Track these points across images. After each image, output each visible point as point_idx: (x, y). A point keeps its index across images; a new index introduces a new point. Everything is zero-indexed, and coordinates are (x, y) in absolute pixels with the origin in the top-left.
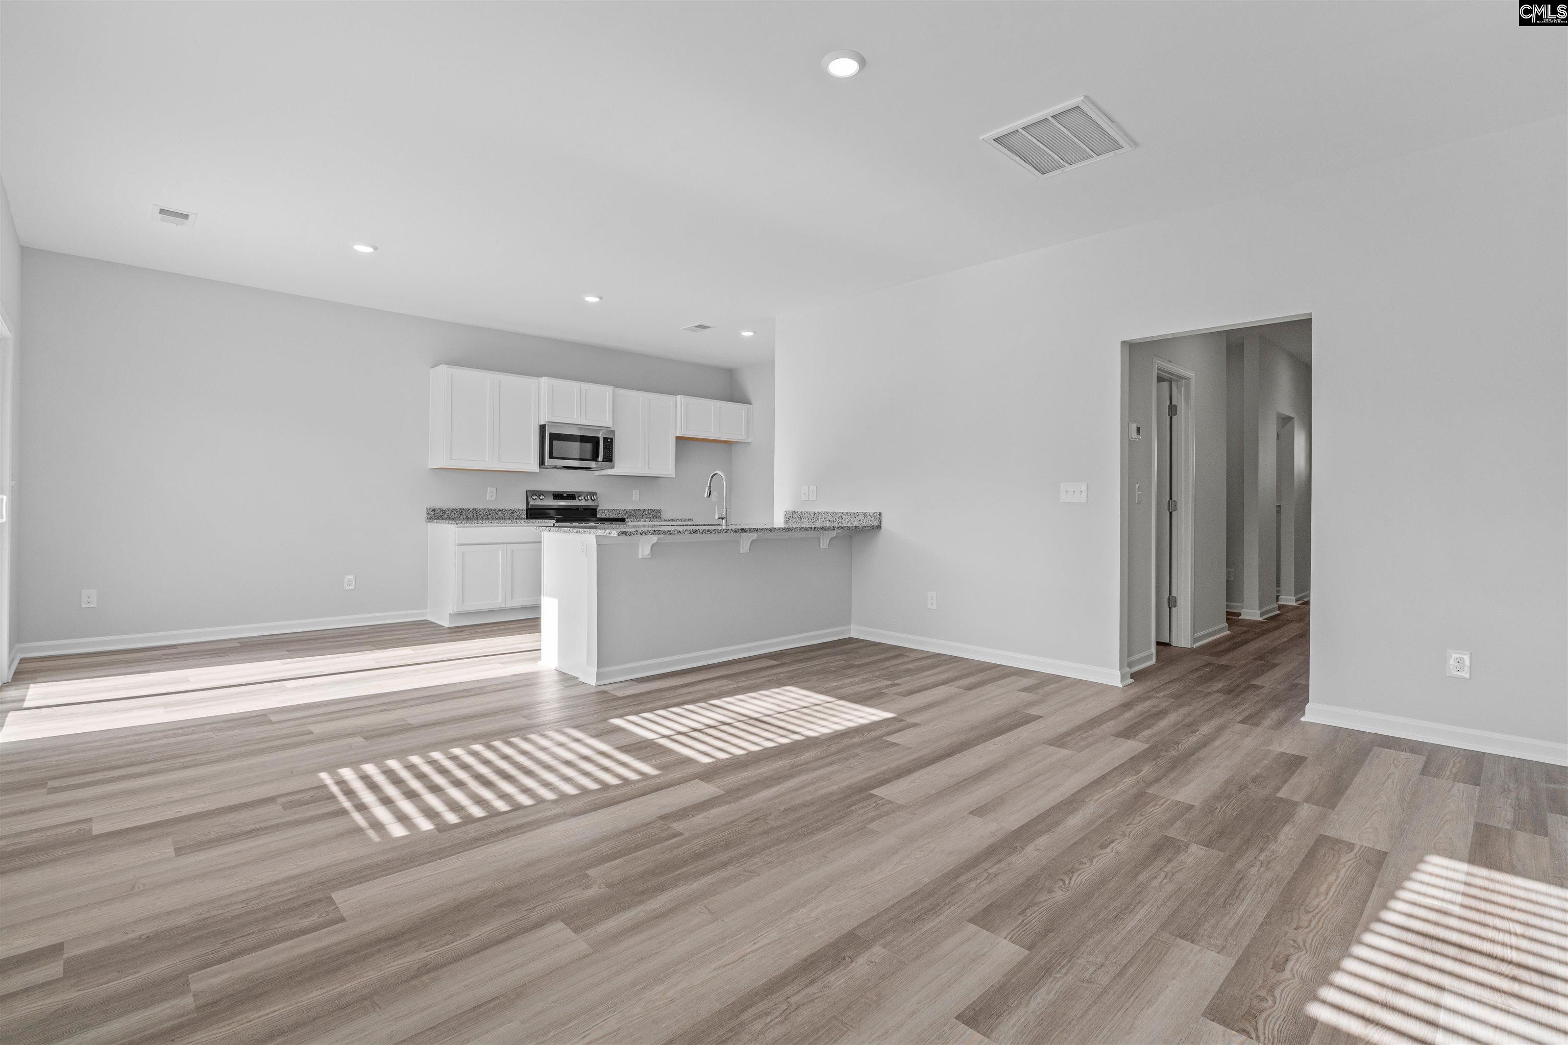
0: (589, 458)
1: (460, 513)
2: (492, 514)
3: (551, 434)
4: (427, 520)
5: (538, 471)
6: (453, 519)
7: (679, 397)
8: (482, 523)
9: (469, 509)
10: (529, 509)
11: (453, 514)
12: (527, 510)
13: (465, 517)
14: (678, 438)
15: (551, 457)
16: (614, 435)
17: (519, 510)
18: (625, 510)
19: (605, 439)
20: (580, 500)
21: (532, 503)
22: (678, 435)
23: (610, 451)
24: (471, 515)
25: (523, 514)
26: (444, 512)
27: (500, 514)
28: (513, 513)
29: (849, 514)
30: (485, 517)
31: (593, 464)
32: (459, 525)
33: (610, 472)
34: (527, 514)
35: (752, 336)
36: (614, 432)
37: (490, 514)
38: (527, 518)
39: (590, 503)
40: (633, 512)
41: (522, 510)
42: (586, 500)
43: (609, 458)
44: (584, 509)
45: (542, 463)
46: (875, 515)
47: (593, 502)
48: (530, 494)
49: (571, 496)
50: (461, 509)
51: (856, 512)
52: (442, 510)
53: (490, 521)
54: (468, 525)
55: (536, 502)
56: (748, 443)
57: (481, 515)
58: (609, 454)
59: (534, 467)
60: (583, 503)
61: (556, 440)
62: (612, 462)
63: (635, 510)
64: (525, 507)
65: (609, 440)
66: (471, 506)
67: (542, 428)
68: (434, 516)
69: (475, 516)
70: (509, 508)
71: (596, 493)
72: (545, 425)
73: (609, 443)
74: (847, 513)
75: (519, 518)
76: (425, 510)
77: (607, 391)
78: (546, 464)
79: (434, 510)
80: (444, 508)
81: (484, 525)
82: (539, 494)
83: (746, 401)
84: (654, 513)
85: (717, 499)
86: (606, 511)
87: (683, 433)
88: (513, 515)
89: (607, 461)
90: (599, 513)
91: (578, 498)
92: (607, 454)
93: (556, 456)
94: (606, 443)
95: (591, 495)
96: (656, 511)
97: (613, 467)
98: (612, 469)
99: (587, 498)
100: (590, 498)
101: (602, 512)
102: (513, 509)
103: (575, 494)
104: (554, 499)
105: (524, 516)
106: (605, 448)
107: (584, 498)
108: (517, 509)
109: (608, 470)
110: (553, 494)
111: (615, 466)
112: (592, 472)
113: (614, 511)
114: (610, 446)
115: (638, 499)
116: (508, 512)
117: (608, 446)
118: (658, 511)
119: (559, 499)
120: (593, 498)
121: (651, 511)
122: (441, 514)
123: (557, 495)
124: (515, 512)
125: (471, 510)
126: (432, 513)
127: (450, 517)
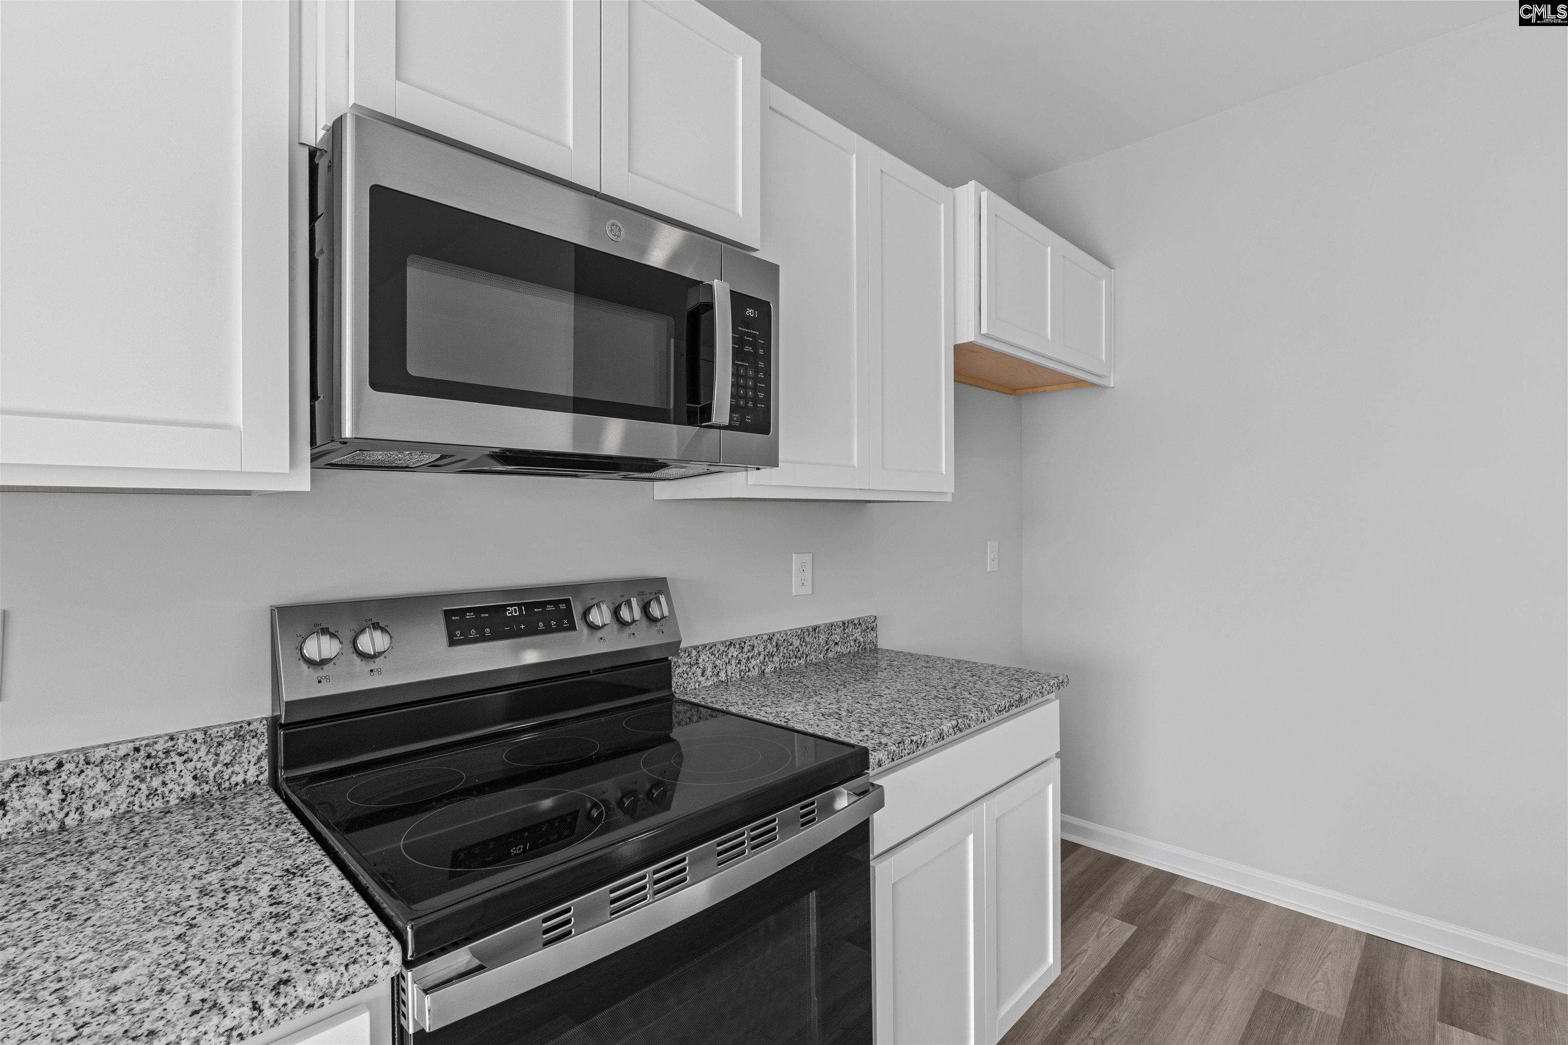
0: (649, 400)
3: (377, 199)
10: (282, 726)
12: (271, 728)
14: (963, 355)
17: (212, 738)
18: (770, 638)
19: (739, 300)
20: (593, 627)
21: (300, 686)
22: (967, 335)
25: (244, 758)
28: (159, 768)
36: (771, 271)
39: (639, 639)
40: (797, 643)
41: (241, 733)
42: (623, 624)
43: (755, 414)
44: (613, 668)
47: (654, 629)
49: (548, 612)
55: (330, 677)
56: (1106, 387)
58: (755, 385)
60: (611, 641)
62: (766, 431)
63: (801, 635)
65: (750, 312)
71: (664, 580)
73: (755, 327)
82: (347, 618)
84: (857, 634)
86: (703, 657)
87: (984, 331)
88: (156, 783)
89: (743, 427)
90: (679, 670)
91: (586, 613)
92: (745, 387)
93: (414, 369)
94: (743, 334)
95: (641, 594)
96: (864, 627)
97: (772, 461)
98: (766, 472)
99: (625, 614)
100: (637, 614)
101: (688, 660)
102: (160, 746)
103: (567, 602)
104: (452, 642)
105: (251, 780)
106: (738, 354)
107: (616, 613)
108: (199, 736)
109: (740, 476)
110: (448, 614)
111: (781, 456)
112: (663, 491)
113: (733, 652)
114: (761, 352)
115: (808, 590)
116: (102, 785)
117: (748, 349)
118: (869, 625)
119: (483, 639)
120: (655, 611)
121: (851, 627)
123: (469, 614)
124: (179, 759)
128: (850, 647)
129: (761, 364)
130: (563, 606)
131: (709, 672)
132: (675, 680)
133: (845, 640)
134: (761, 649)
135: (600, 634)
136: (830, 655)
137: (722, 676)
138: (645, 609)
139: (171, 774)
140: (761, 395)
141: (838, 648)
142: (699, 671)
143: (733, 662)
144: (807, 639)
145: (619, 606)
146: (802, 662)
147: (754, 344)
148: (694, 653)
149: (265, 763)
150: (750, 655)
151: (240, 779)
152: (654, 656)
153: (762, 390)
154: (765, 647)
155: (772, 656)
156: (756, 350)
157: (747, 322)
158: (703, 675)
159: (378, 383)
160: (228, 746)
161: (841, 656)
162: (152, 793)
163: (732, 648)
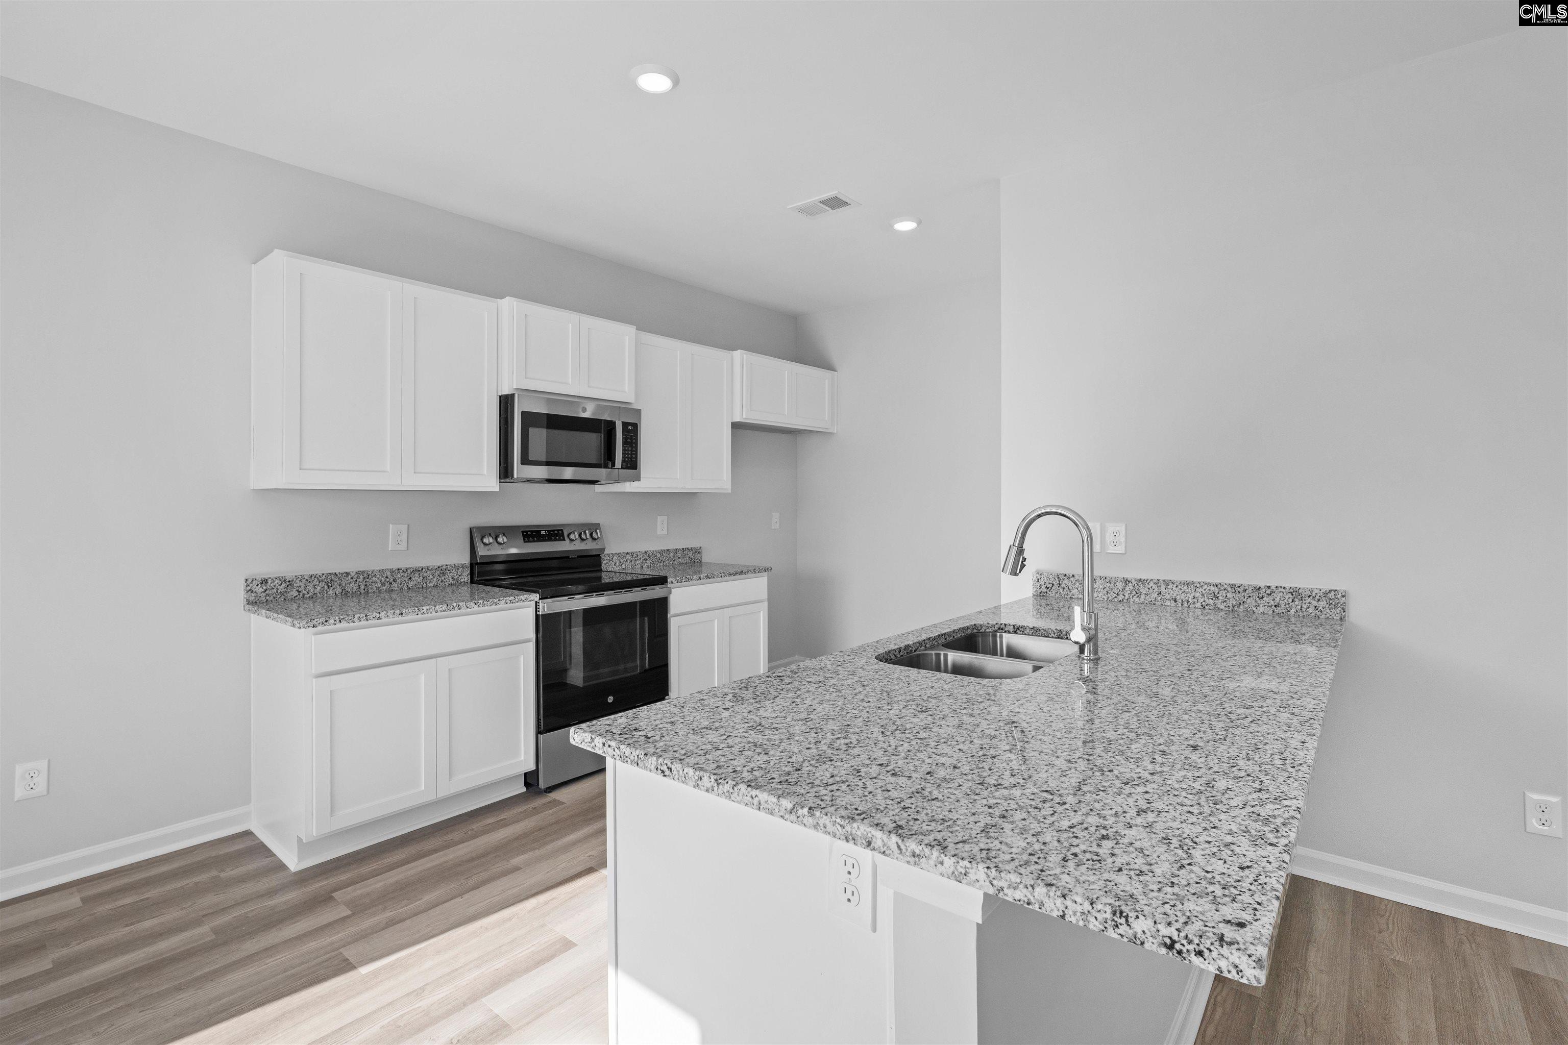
0: (594, 461)
1: (327, 583)
2: (399, 581)
3: (524, 414)
4: (247, 607)
5: (497, 489)
6: (310, 598)
7: (738, 354)
8: (379, 618)
9: (348, 574)
10: (477, 564)
11: (309, 591)
12: (471, 565)
13: (339, 591)
14: (736, 426)
15: (525, 461)
16: (640, 419)
17: (456, 567)
18: (646, 553)
19: (625, 425)
20: (572, 540)
21: (482, 551)
22: (737, 419)
23: (632, 447)
24: (352, 586)
25: (464, 574)
26: (290, 584)
27: (417, 578)
28: (444, 574)
29: (1241, 590)
30: (384, 588)
31: (601, 473)
32: (320, 628)
33: (629, 487)
34: (472, 574)
35: (913, 230)
36: (638, 412)
37: (394, 581)
38: (472, 582)
39: (589, 546)
40: (659, 556)
41: (463, 566)
42: (583, 540)
43: (631, 463)
44: (579, 557)
45: (505, 472)
46: (1331, 595)
47: (595, 542)
48: (476, 534)
49: (555, 534)
50: (330, 571)
51: (1262, 584)
52: (283, 580)
53: (398, 612)
54: (344, 624)
55: (489, 550)
56: (832, 433)
57: (376, 583)
58: (631, 454)
59: (490, 481)
60: (578, 546)
61: (532, 426)
62: (636, 469)
63: (661, 552)
64: (466, 559)
65: (630, 427)
66: (353, 566)
67: (506, 403)
68: (264, 594)
69: (363, 587)
70: (436, 566)
71: (598, 524)
72: (513, 395)
73: (632, 432)
74: (1232, 586)
75: (456, 584)
76: (243, 582)
77: (626, 333)
78: (515, 476)
79: (264, 581)
80: (289, 576)
81: (384, 620)
82: (496, 532)
83: (823, 363)
84: (690, 554)
85: (778, 524)
86: (615, 557)
87: (744, 417)
88: (443, 578)
89: (627, 468)
90: (604, 562)
91: (569, 536)
92: (628, 454)
93: (530, 458)
94: (627, 436)
95: (590, 529)
96: (694, 551)
97: (638, 479)
98: (636, 482)
99: (583, 536)
100: (588, 536)
101: (608, 558)
102: (444, 567)
103: (562, 530)
104: (525, 542)
105: (466, 581)
106: (625, 443)
107: (580, 535)
108: (453, 566)
109: (628, 484)
110: (523, 532)
111: (642, 476)
112: (597, 488)
113: (628, 557)
114: (634, 441)
115: (665, 532)
116: (431, 577)
117: (629, 440)
118: (698, 551)
119: (534, 541)
120: (594, 535)
121: (687, 551)
122: (282, 588)
123: (529, 533)
124: (448, 572)
125: (352, 574)
126: (260, 590)
127: (304, 595)
128: (687, 560)
129: (634, 445)
130: (560, 532)
131: (617, 564)
132: (603, 566)
133: (684, 556)
134: (641, 557)
135: (574, 542)
136: (676, 563)
137: (623, 566)
138: (591, 535)
139: (447, 576)
140: (634, 456)
141: (680, 560)
142: (613, 563)
143: (628, 561)
144: (664, 555)
145: (581, 533)
146: (661, 564)
147: (631, 439)
148: (611, 555)
149: (469, 576)
150: (636, 559)
151: (463, 580)
152: (594, 553)
153: (634, 454)
154: (643, 556)
155: (647, 560)
156: (632, 441)
157: (629, 431)
158: (615, 565)
159: (522, 463)
160: (460, 570)
161: (681, 564)
162: (442, 581)
163: (628, 555)
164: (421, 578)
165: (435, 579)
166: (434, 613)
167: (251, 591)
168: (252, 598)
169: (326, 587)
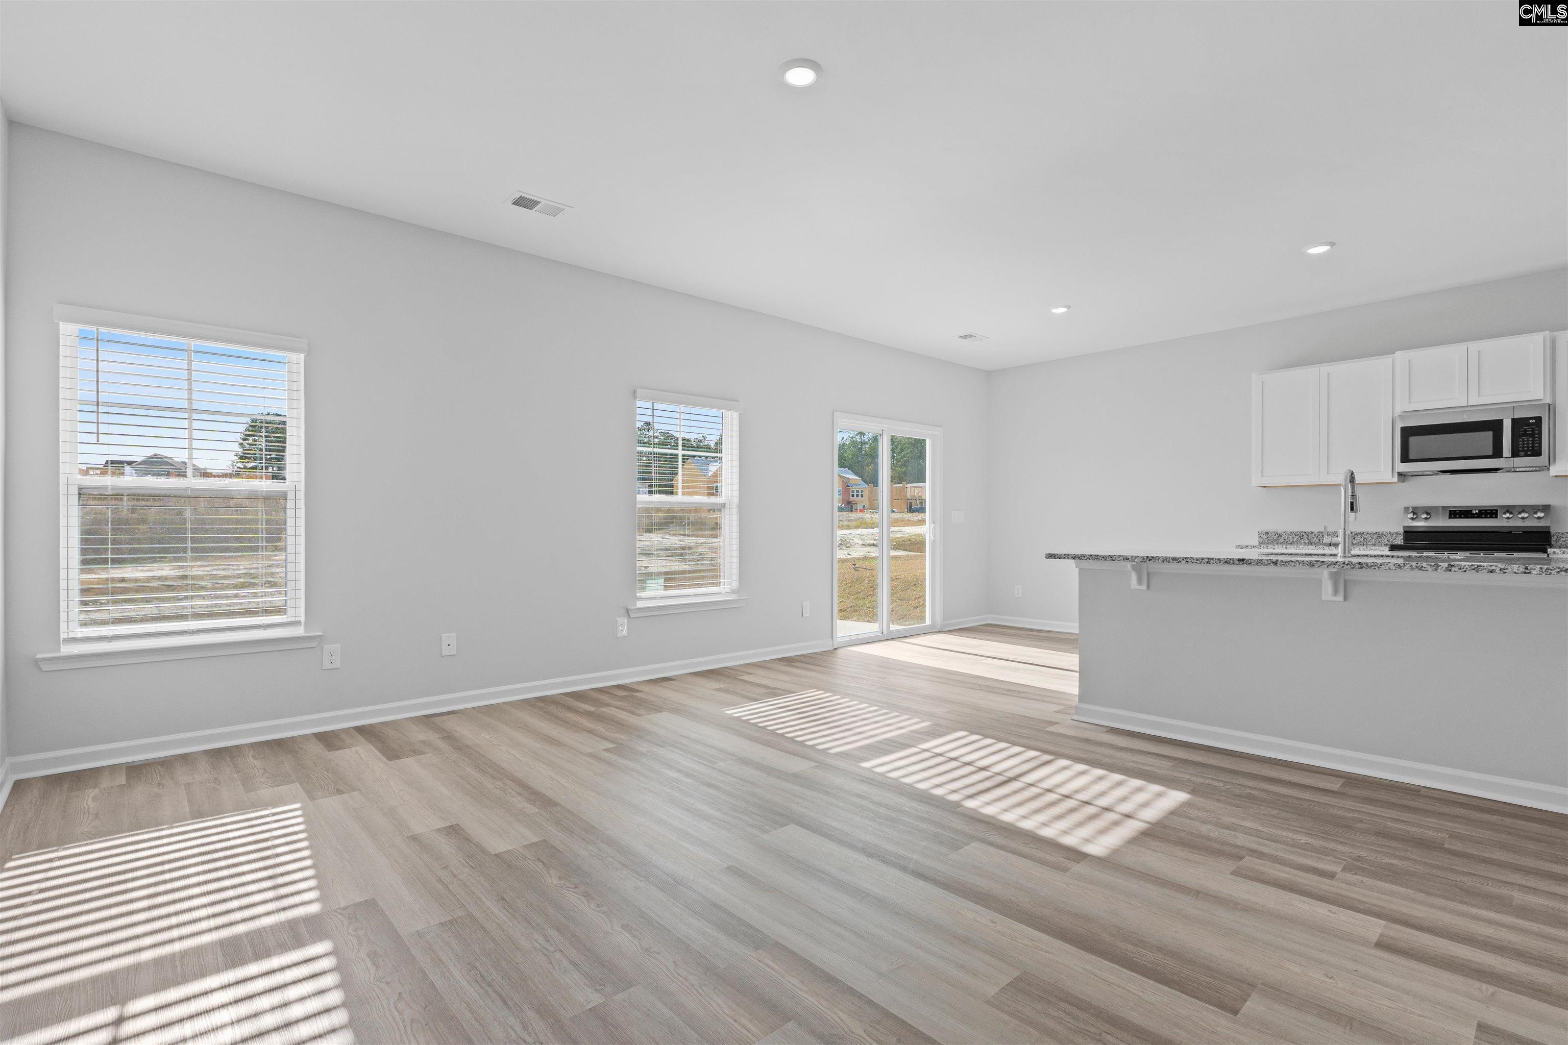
1: (1300, 537)
6: (1291, 544)
9: (1312, 533)
11: (1291, 538)
12: (1404, 533)
13: (1307, 541)
19: (1517, 421)
20: (1505, 518)
21: (1408, 523)
23: (1534, 438)
24: (1315, 540)
25: (1398, 539)
26: (1280, 535)
27: (1359, 539)
36: (1547, 406)
41: (1397, 533)
43: (1533, 451)
44: (1524, 532)
47: (1539, 521)
49: (1488, 513)
50: (1302, 532)
52: (1276, 533)
55: (1415, 523)
62: (1541, 455)
65: (1531, 421)
68: (1267, 540)
70: (1374, 532)
71: (1548, 506)
73: (1532, 426)
79: (1267, 533)
80: (1280, 531)
82: (1421, 510)
89: (1527, 456)
91: (1504, 514)
92: (1527, 444)
94: (1526, 429)
95: (1534, 509)
99: (1523, 515)
100: (1528, 515)
104: (1450, 518)
106: (1521, 435)
107: (1519, 514)
108: (1390, 532)
110: (1450, 511)
114: (1537, 432)
117: (1529, 432)
119: (1460, 518)
120: (1538, 515)
122: (1276, 537)
123: (1457, 512)
124: (1384, 536)
125: (1315, 533)
126: (1265, 537)
127: (1287, 542)
129: (1537, 436)
130: (1494, 511)
132: (1552, 542)
135: (1508, 520)
138: (1534, 514)
140: (1537, 445)
145: (1521, 512)
149: (1402, 539)
156: (1534, 432)
157: (1530, 424)
159: (1402, 461)
160: (1394, 535)
164: (1363, 538)
165: (1373, 540)
166: (1307, 549)
167: (1260, 537)
168: (1261, 541)
169: (1299, 539)
